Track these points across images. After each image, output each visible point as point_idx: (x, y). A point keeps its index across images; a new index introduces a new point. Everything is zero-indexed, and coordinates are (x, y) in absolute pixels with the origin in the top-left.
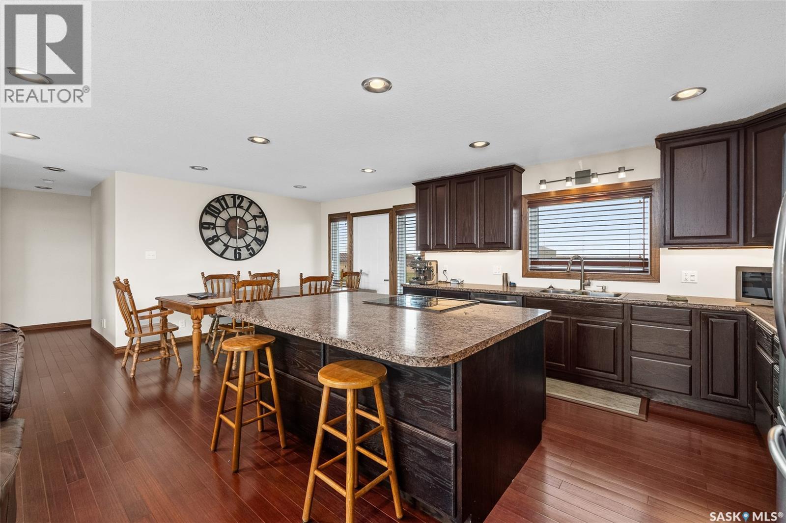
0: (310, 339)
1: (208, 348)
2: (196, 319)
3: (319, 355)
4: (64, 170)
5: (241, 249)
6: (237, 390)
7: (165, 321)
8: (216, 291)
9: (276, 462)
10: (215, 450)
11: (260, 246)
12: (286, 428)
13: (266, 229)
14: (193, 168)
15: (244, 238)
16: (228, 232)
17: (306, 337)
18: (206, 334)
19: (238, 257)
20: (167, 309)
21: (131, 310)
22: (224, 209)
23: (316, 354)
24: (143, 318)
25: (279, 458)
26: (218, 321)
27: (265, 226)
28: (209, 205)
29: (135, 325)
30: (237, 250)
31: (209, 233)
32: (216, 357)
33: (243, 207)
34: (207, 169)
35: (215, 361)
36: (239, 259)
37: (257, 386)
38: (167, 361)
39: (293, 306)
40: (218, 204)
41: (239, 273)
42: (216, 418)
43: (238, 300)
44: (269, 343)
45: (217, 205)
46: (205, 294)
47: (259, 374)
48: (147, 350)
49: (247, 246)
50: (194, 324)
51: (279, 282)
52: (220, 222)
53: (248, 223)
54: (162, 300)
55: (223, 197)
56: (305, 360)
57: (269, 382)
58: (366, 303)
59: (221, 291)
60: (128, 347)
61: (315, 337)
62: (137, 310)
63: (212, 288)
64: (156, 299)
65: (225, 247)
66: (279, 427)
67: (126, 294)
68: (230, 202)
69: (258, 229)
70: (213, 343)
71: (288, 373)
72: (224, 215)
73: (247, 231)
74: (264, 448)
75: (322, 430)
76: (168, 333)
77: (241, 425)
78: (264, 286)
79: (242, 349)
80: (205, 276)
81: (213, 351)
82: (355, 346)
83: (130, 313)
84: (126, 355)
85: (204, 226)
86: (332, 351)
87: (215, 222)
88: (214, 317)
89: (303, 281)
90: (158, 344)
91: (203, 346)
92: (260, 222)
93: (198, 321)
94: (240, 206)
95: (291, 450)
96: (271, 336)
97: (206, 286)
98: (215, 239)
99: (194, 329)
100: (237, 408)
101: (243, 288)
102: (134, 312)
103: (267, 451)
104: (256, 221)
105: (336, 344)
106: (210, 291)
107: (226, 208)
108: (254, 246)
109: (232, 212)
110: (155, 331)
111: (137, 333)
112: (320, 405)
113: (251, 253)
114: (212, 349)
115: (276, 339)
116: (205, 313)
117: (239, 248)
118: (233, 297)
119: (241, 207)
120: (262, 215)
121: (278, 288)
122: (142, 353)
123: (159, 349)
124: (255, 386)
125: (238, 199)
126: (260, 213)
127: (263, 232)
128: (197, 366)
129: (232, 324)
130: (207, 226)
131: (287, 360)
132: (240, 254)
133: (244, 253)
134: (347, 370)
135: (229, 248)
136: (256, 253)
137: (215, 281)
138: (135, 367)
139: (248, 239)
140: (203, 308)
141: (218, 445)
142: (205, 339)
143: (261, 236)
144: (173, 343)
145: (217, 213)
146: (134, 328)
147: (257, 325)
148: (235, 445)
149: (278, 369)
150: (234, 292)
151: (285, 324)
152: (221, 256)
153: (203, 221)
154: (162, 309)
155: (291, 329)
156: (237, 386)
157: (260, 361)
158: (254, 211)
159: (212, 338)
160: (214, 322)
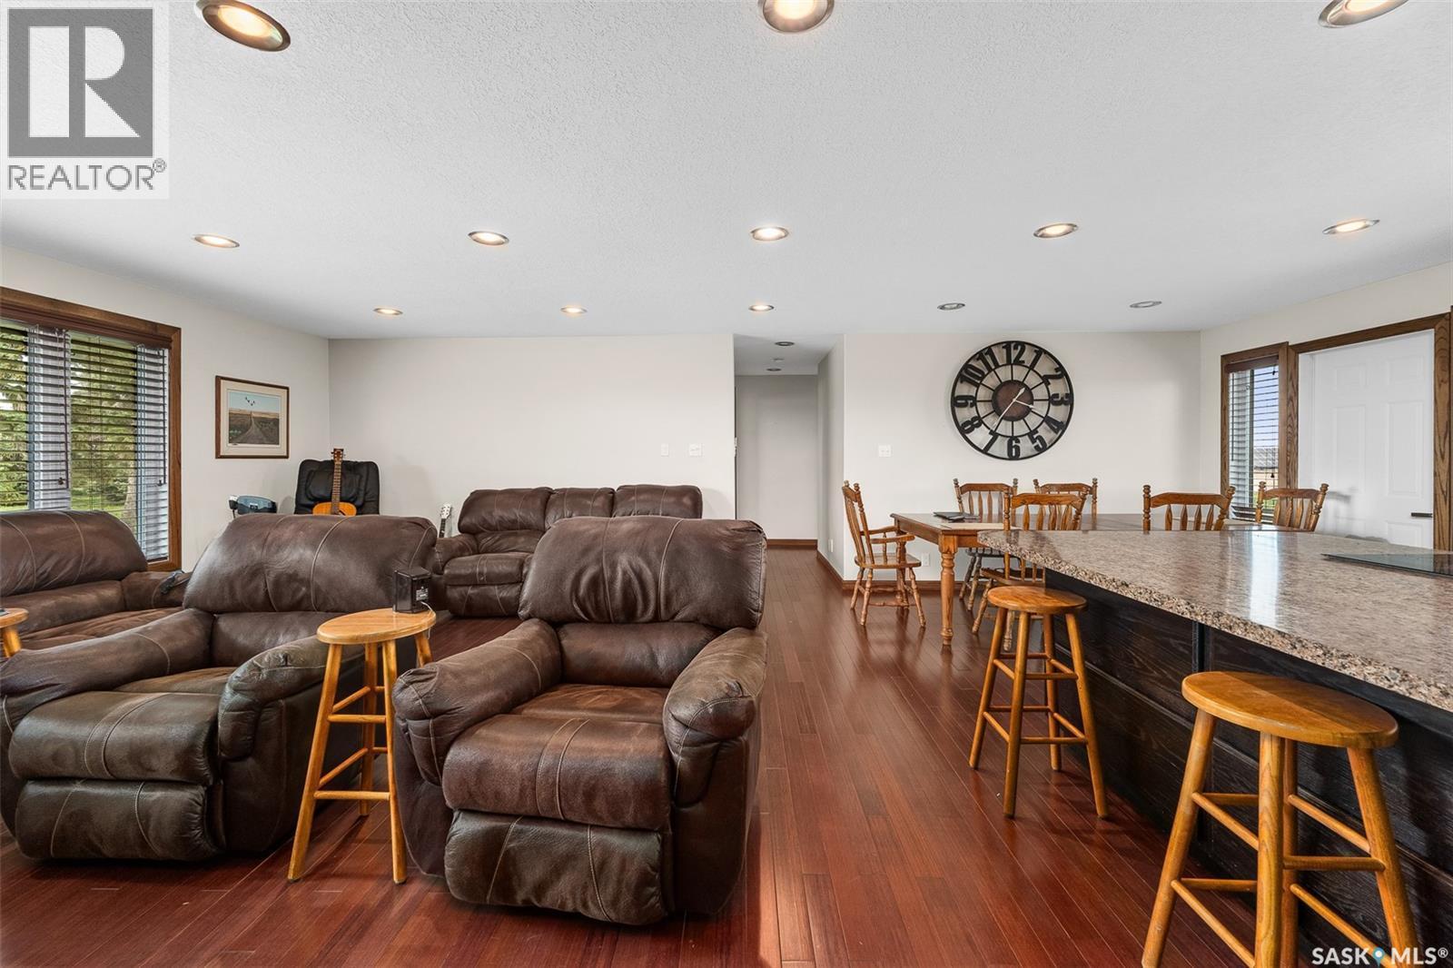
0: (1163, 608)
1: (964, 606)
2: (946, 553)
3: (1187, 652)
4: (792, 344)
5: (1020, 439)
6: (1013, 678)
7: (902, 551)
8: (976, 512)
9: (1085, 835)
10: (976, 768)
11: (1057, 433)
12: (1107, 782)
13: (1068, 400)
14: (942, 308)
15: (1026, 419)
16: (997, 410)
17: (1153, 604)
18: (960, 584)
19: (1014, 455)
20: (905, 533)
21: (862, 529)
22: (990, 370)
23: (1181, 649)
24: (876, 541)
25: (1091, 832)
26: (980, 563)
27: (1067, 394)
28: (967, 366)
29: (867, 552)
30: (1013, 440)
31: (966, 414)
32: (976, 622)
33: (1023, 362)
34: (963, 305)
35: (974, 629)
36: (1017, 458)
37: (1048, 681)
38: (905, 613)
39: (1124, 545)
40: (980, 362)
41: (1016, 481)
42: (977, 717)
43: (1014, 528)
44: (1073, 607)
45: (979, 364)
46: (959, 514)
47: (1053, 661)
48: (881, 591)
49: (1031, 434)
50: (944, 559)
51: (1095, 503)
52: (983, 394)
53: (1033, 391)
54: (900, 519)
55: (989, 350)
56: (1152, 656)
57: (1072, 681)
58: (1331, 558)
59: (985, 512)
60: (858, 582)
61: (1179, 607)
62: (870, 529)
63: (971, 507)
64: (891, 516)
65: (991, 437)
66: (1092, 772)
67: (856, 504)
68: (1000, 355)
69: (1053, 400)
70: (971, 598)
71: (1112, 675)
72: (991, 381)
73: (1031, 406)
74: (1063, 801)
75: (1190, 804)
76: (907, 569)
77: (1019, 742)
78: (1064, 507)
79: (1023, 608)
80: (960, 485)
81: (971, 612)
82: (1286, 641)
83: (861, 533)
84: (855, 592)
85: (959, 401)
86: (1223, 651)
87: (976, 394)
88: (973, 555)
89: (1150, 502)
90: (893, 584)
91: (957, 602)
92: (1058, 387)
93: (949, 554)
94: (1018, 362)
95: (1118, 828)
96: (1076, 596)
97: (960, 502)
98: (977, 422)
99: (944, 567)
100: (1013, 711)
101: (1024, 507)
102: (865, 533)
103: (1068, 809)
104: (1049, 387)
105: (1231, 628)
106: (967, 511)
107: (993, 367)
108: (1045, 433)
109: (1004, 374)
110: (889, 563)
111: (868, 562)
112: (1185, 756)
113: (1038, 446)
114: (969, 609)
115: (1087, 603)
116: (960, 545)
117: (1016, 437)
118: (1006, 522)
119: (1021, 363)
120: (1061, 373)
121: (1094, 515)
122: (873, 592)
123: (894, 593)
124: (1046, 680)
125: (1014, 349)
126: (1057, 370)
127: (1063, 406)
128: (947, 629)
129: (1004, 569)
130: (963, 401)
131: (1110, 648)
132: (1018, 449)
133: (1026, 446)
134: (1264, 693)
135: (999, 437)
136: (1048, 445)
137: (975, 495)
138: (867, 611)
139: (1033, 421)
140: (957, 535)
141: (980, 761)
142: (960, 591)
143: (1058, 413)
144: (914, 586)
145: (978, 378)
146: (865, 555)
147: (1051, 570)
148: (1008, 771)
149: (1089, 661)
150: (1007, 513)
151: (1106, 574)
152: (985, 451)
153: (956, 395)
154: (900, 532)
155: (1119, 583)
156: (1014, 671)
157: (1054, 640)
158: (1045, 367)
159: (970, 591)
160: (973, 563)
